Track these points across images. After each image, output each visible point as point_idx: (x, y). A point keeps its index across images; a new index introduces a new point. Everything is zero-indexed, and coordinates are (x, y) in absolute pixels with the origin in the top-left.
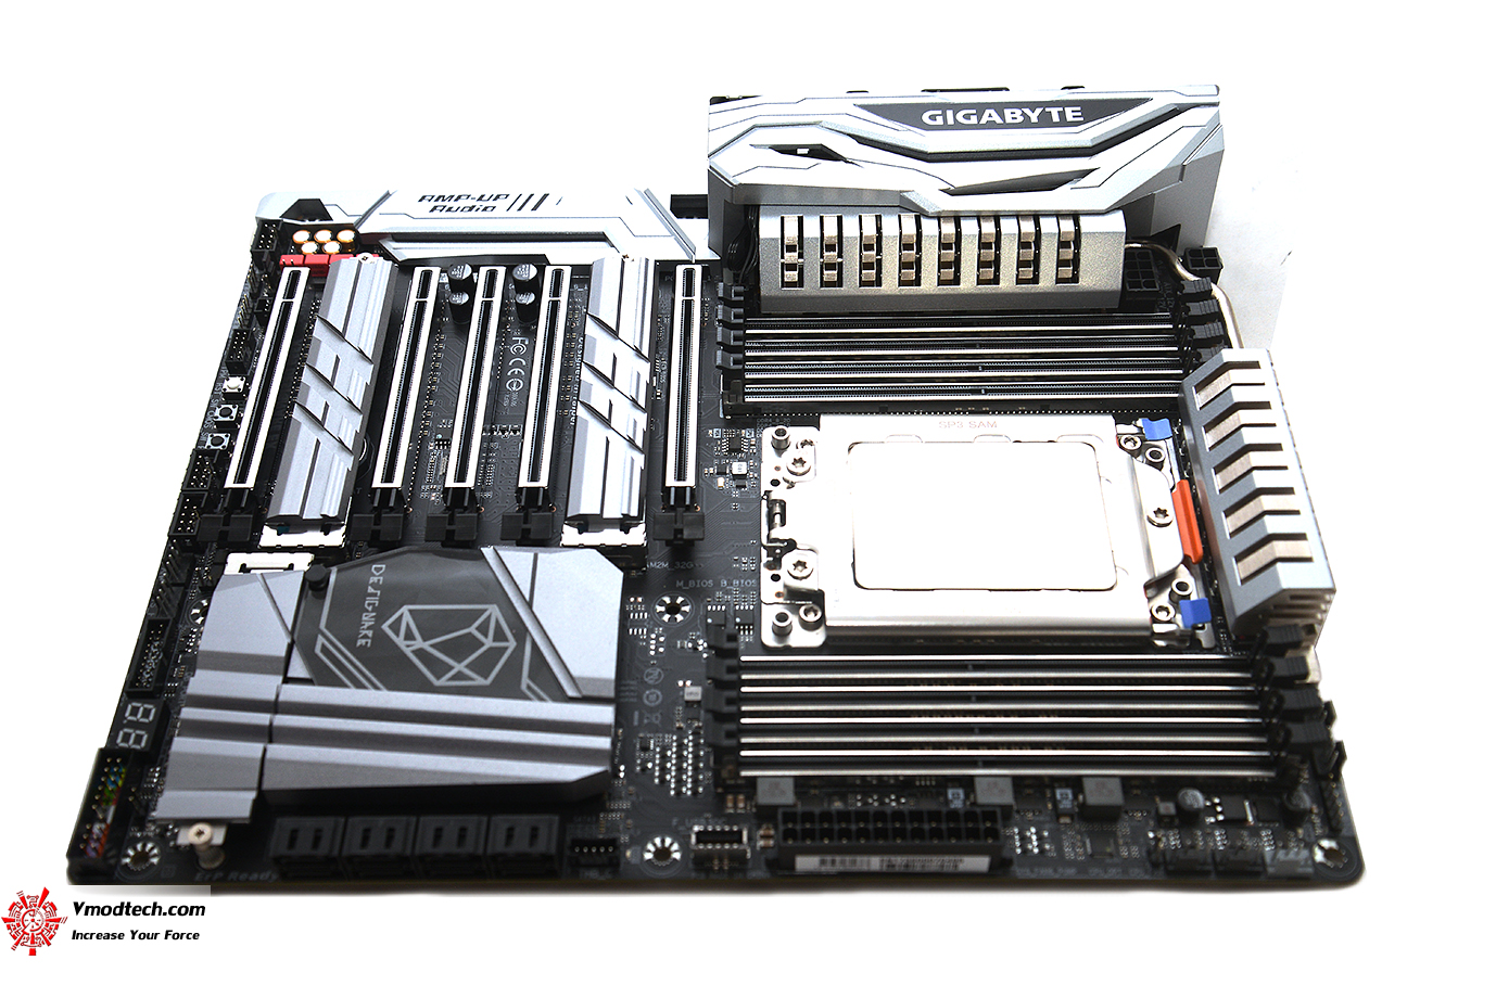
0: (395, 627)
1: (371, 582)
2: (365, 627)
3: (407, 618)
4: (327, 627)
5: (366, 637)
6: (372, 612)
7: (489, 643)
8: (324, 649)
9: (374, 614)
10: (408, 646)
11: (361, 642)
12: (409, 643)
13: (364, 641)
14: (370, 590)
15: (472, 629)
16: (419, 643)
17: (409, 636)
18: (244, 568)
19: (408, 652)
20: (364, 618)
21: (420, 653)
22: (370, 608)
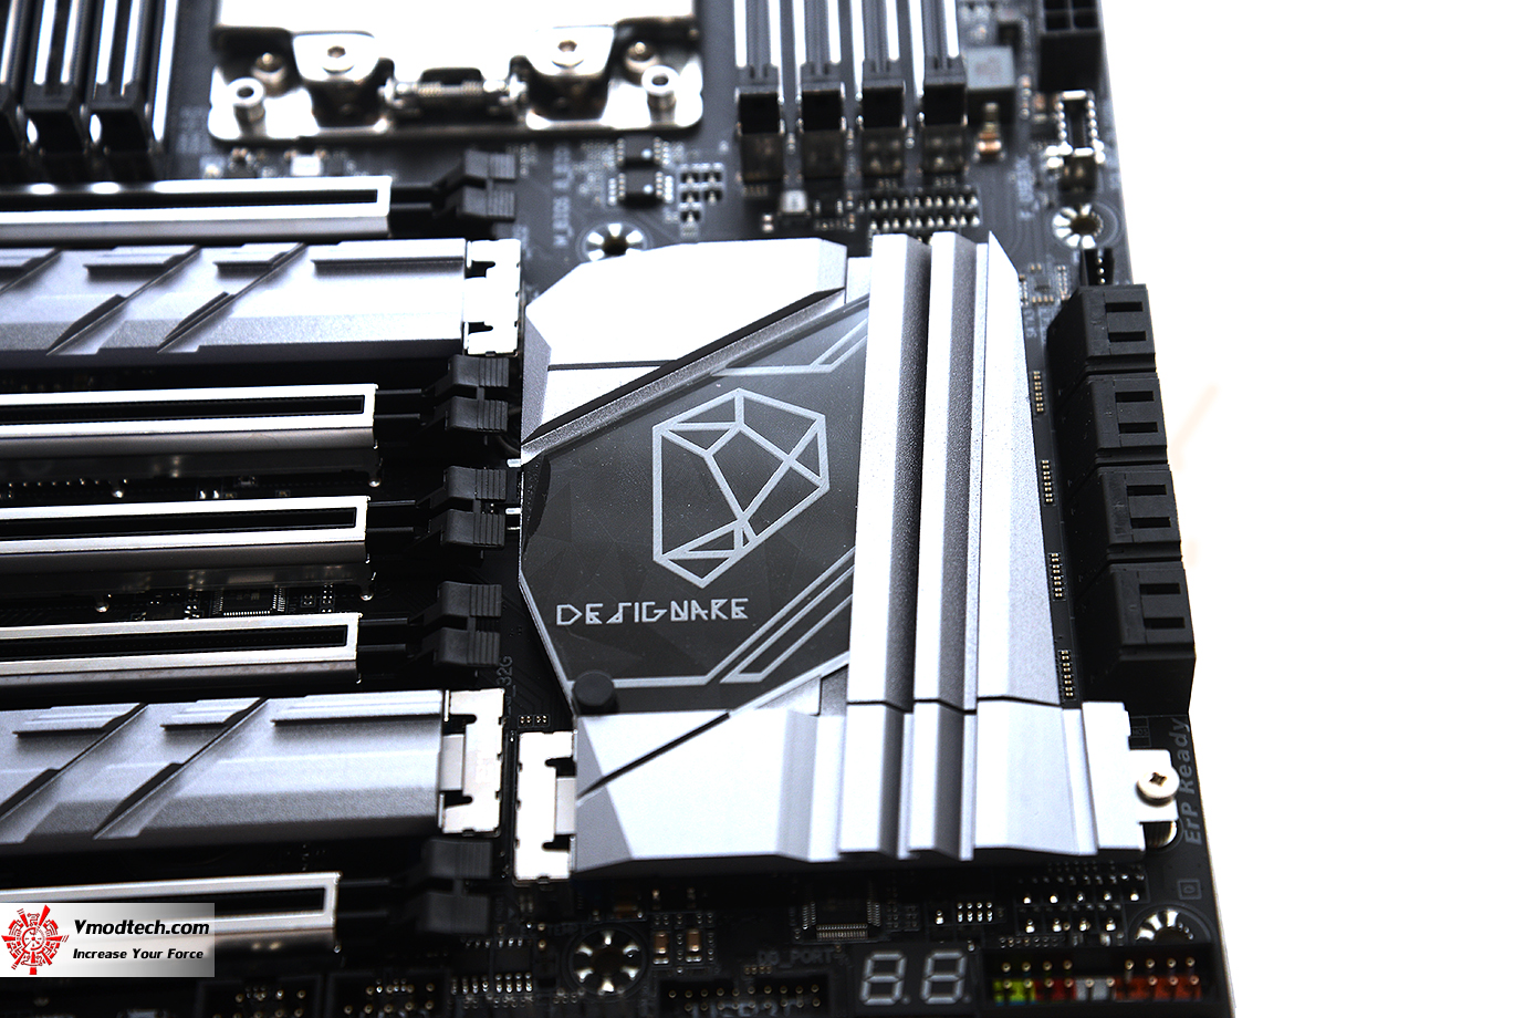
0: (701, 567)
1: (598, 622)
2: (703, 613)
3: (685, 551)
4: (705, 673)
5: (726, 609)
6: (669, 608)
7: (738, 426)
8: (755, 667)
9: (674, 604)
10: (746, 541)
11: (738, 613)
12: (738, 539)
13: (735, 609)
14: (617, 618)
15: (708, 455)
16: (741, 524)
17: (726, 542)
18: (560, 843)
19: (756, 540)
20: (684, 616)
21: (758, 523)
22: (662, 612)
